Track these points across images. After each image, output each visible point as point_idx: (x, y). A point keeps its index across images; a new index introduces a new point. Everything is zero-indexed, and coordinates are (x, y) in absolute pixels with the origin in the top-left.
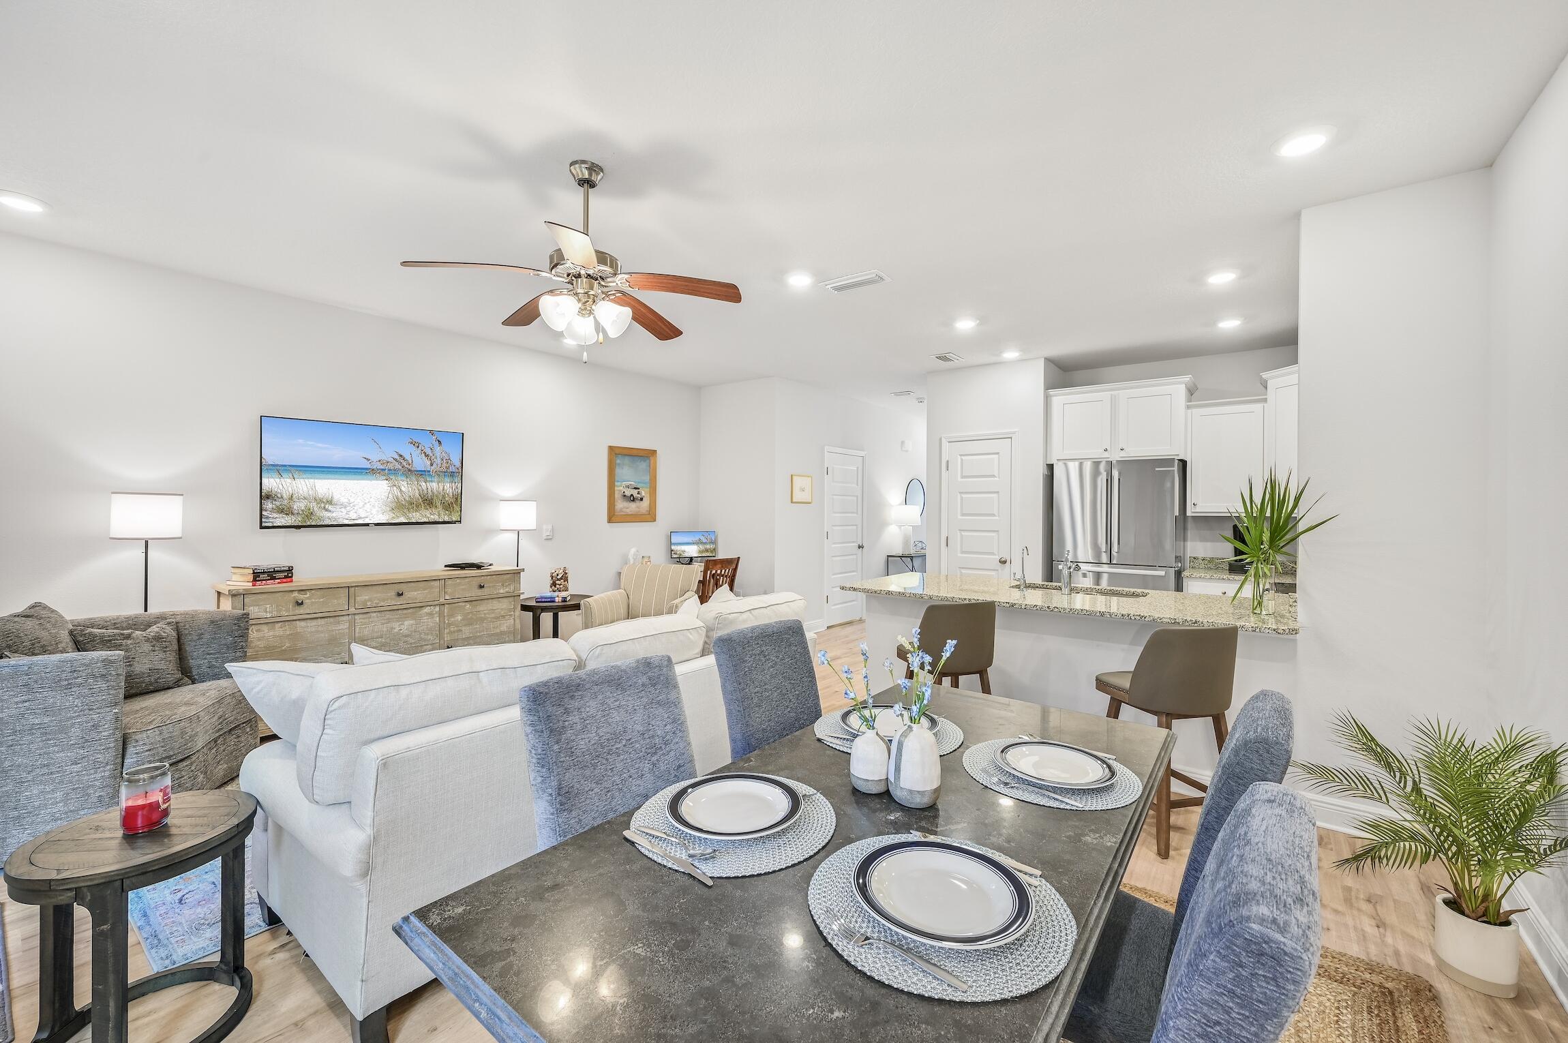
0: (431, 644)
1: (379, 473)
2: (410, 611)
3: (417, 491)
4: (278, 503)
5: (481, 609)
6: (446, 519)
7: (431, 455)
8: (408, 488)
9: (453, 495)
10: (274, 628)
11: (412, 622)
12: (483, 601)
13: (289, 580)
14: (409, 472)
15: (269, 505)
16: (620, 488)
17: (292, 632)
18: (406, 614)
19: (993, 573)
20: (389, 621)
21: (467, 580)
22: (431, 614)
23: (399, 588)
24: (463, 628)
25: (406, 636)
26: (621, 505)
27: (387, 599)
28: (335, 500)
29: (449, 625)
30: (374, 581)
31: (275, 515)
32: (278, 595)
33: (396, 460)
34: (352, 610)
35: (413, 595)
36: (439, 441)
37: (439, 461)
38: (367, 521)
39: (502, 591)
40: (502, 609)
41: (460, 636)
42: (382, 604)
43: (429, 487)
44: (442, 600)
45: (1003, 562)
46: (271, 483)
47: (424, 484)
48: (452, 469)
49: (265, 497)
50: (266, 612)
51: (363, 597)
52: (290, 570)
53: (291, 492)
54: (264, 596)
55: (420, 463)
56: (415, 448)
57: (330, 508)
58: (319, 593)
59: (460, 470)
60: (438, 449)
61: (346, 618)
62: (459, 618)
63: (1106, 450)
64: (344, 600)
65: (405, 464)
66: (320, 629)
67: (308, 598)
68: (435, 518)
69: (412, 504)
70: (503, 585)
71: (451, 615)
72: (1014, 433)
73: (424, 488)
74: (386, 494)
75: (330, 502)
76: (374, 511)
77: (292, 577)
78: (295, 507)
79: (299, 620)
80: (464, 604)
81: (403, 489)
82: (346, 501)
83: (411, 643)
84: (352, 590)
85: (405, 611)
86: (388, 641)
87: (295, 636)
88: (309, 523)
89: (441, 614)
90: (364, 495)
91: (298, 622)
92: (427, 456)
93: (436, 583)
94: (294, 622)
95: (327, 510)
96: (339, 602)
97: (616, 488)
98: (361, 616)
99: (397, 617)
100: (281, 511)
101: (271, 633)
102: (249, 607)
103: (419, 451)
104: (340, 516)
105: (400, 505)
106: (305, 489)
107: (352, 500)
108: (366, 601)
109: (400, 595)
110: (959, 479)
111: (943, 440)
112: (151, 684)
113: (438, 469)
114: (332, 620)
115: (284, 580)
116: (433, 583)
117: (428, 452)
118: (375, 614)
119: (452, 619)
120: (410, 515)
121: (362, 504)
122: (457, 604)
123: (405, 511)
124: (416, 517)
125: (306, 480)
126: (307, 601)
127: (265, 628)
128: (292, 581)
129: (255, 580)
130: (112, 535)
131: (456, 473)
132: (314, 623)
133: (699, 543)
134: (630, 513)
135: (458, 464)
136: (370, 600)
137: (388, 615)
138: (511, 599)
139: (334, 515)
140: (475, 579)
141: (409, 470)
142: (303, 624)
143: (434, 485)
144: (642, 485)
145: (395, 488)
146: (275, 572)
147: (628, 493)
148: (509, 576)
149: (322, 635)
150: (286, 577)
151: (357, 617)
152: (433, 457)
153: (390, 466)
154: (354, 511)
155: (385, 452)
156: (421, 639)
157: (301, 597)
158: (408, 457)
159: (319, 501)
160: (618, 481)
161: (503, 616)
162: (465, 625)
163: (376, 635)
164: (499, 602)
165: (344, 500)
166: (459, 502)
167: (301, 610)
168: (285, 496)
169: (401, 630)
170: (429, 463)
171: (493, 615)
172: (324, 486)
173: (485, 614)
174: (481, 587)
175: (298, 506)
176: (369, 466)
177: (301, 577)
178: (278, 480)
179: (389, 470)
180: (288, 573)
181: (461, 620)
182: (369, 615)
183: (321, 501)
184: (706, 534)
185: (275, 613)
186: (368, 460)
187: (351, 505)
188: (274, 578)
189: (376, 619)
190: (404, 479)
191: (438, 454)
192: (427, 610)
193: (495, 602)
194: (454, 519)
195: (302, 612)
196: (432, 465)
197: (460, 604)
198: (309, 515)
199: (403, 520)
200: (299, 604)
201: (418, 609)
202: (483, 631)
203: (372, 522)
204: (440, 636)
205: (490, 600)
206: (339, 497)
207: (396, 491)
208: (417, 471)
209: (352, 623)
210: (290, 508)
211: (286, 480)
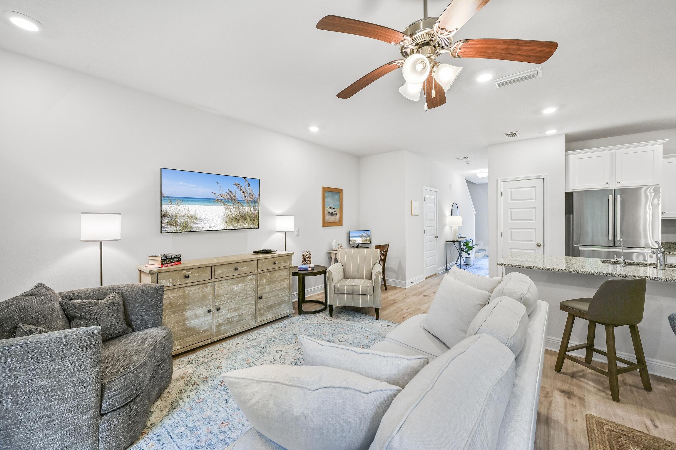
0: (251, 297)
1: (220, 201)
2: (241, 278)
3: (238, 212)
4: (170, 219)
5: (275, 275)
6: (252, 227)
7: (245, 191)
8: (234, 210)
9: (255, 214)
10: (173, 293)
11: (242, 285)
12: (275, 271)
13: (179, 262)
14: (235, 201)
15: (165, 220)
16: (327, 209)
17: (183, 294)
18: (239, 280)
19: (532, 251)
20: (231, 284)
21: (268, 260)
22: (251, 280)
23: (235, 266)
24: (267, 287)
25: (240, 293)
26: (328, 217)
27: (230, 272)
28: (198, 217)
29: (260, 285)
30: (224, 262)
31: (168, 226)
32: (175, 272)
33: (228, 194)
34: (213, 279)
35: (243, 269)
36: (249, 184)
37: (248, 195)
38: (214, 229)
39: (284, 265)
40: (284, 275)
41: (265, 291)
42: (228, 275)
43: (244, 209)
44: (256, 272)
45: (539, 245)
46: (167, 207)
47: (241, 207)
48: (255, 199)
49: (163, 215)
50: (169, 283)
51: (219, 271)
52: (179, 257)
53: (176, 213)
54: (168, 273)
55: (240, 196)
56: (236, 187)
57: (196, 221)
58: (197, 270)
59: (258, 200)
60: (248, 188)
61: (210, 284)
62: (265, 281)
63: (607, 183)
64: (209, 274)
65: (232, 196)
66: (197, 291)
67: (191, 274)
68: (246, 226)
69: (236, 218)
70: (284, 262)
71: (261, 280)
72: (546, 175)
73: (242, 210)
74: (223, 213)
75: (196, 218)
76: (218, 223)
77: (180, 261)
78: (179, 221)
79: (187, 287)
80: (267, 273)
81: (232, 210)
82: (204, 217)
83: (242, 297)
84: (213, 268)
85: (239, 279)
86: (231, 296)
87: (185, 296)
88: (185, 231)
89: (256, 280)
90: (213, 214)
91: (186, 288)
92: (243, 192)
93: (253, 262)
94: (184, 288)
95: (194, 223)
96: (206, 275)
97: (326, 209)
98: (218, 283)
99: (235, 282)
100: (171, 224)
101: (172, 295)
102: (160, 280)
103: (239, 189)
104: (201, 226)
105: (230, 219)
106: (184, 211)
107: (207, 217)
108: (220, 274)
109: (236, 269)
110: (509, 201)
111: (499, 181)
112: (110, 334)
113: (248, 199)
114: (203, 285)
115: (177, 263)
116: (252, 262)
117: (244, 190)
118: (224, 281)
119: (261, 282)
120: (235, 225)
121: (212, 219)
122: (263, 274)
123: (232, 222)
124: (237, 225)
125: (184, 206)
126: (191, 275)
127: (169, 292)
128: (180, 263)
129: (162, 264)
130: (82, 239)
131: (256, 202)
132: (194, 288)
133: (362, 236)
134: (331, 222)
135: (257, 197)
136: (222, 273)
137: (231, 281)
138: (288, 269)
139: (198, 225)
140: (272, 259)
141: (235, 200)
142: (188, 289)
143: (246, 208)
144: (337, 207)
145: (228, 210)
146: (172, 258)
147: (331, 211)
148: (287, 257)
149: (198, 295)
150: (178, 261)
151: (216, 283)
152: (246, 193)
153: (225, 198)
154: (208, 223)
155: (222, 190)
156: (247, 294)
157: (187, 273)
158: (234, 193)
160: (326, 205)
161: (285, 279)
162: (267, 285)
163: (225, 293)
164: (283, 271)
165: (203, 217)
166: (258, 217)
167: (188, 281)
168: (173, 215)
169: (237, 289)
170: (244, 196)
171: (280, 279)
172: (193, 209)
173: (276, 278)
174: (274, 263)
175: (180, 221)
176: (215, 198)
177: (186, 262)
178: (170, 206)
179: (225, 200)
180: (178, 259)
181: (265, 282)
182: (221, 282)
183: (192, 218)
184: (366, 232)
185: (174, 284)
186: (215, 194)
187: (207, 219)
188: (171, 262)
189: (225, 284)
190: (232, 205)
191: (248, 191)
192: (249, 277)
193: (281, 271)
194: (255, 227)
195: (188, 282)
196: (245, 197)
197: (265, 273)
198: (187, 225)
199: (231, 228)
200: (187, 277)
201: (245, 277)
202: (276, 288)
203: (216, 229)
204: (256, 292)
205: (279, 271)
206: (201, 215)
207: (228, 212)
208: (238, 200)
209: (213, 287)
210: (176, 222)
211: (175, 206)
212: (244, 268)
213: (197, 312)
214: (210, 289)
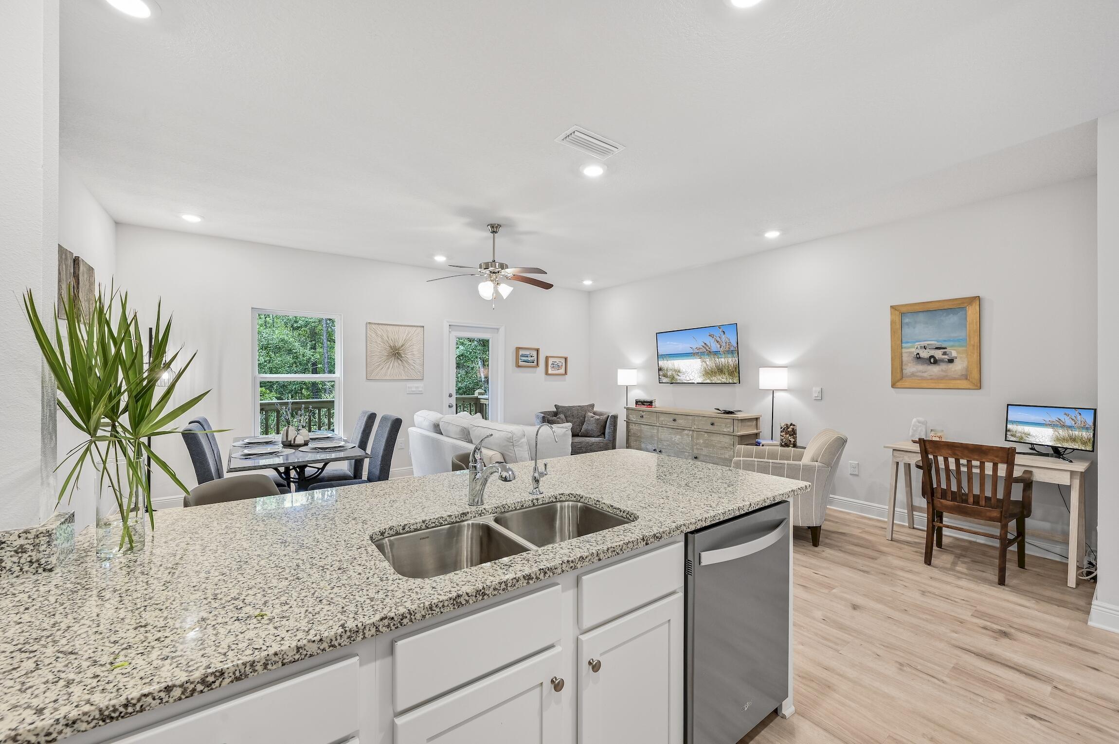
0: (688, 453)
2: (679, 430)
3: (714, 364)
4: (663, 372)
5: (713, 439)
6: (731, 381)
7: (720, 341)
8: (710, 362)
9: (734, 366)
11: (680, 437)
12: (714, 434)
13: (650, 406)
15: (661, 373)
18: (677, 432)
20: (671, 433)
21: (705, 418)
22: (687, 435)
23: (675, 417)
24: (703, 448)
25: (678, 444)
26: (911, 368)
27: (672, 422)
28: (681, 371)
29: (697, 444)
30: (666, 411)
33: (704, 347)
34: (658, 424)
36: (724, 331)
37: (724, 344)
38: (693, 381)
39: (725, 430)
40: (726, 443)
41: (702, 453)
42: (668, 424)
43: (720, 361)
44: (693, 428)
46: (661, 363)
47: (717, 359)
48: (732, 349)
49: (660, 369)
50: (634, 418)
51: (661, 418)
53: (667, 367)
54: (633, 411)
55: (715, 347)
56: (711, 338)
57: (680, 374)
58: (648, 413)
59: (737, 349)
60: (723, 337)
61: (656, 427)
62: (701, 441)
64: (655, 418)
65: (707, 348)
68: (724, 380)
69: (712, 372)
70: (726, 426)
71: (697, 439)
73: (718, 362)
74: (700, 366)
75: (679, 371)
76: (696, 377)
80: (704, 433)
81: (708, 363)
82: (686, 370)
83: (680, 449)
84: (658, 414)
85: (677, 430)
86: (671, 444)
87: (641, 431)
88: (673, 382)
89: (693, 436)
90: (692, 368)
92: (718, 342)
93: (691, 418)
94: (641, 425)
95: (678, 375)
99: (674, 432)
100: (664, 376)
103: (714, 340)
104: (682, 378)
105: (708, 373)
106: (671, 365)
107: (688, 370)
108: (663, 421)
109: (674, 420)
113: (724, 349)
114: (651, 427)
116: (689, 417)
117: (719, 339)
118: (665, 428)
119: (698, 441)
120: (712, 378)
121: (691, 372)
122: (700, 433)
123: (709, 376)
124: (715, 379)
126: (644, 416)
127: (633, 425)
129: (636, 404)
130: (619, 384)
131: (734, 351)
132: (646, 427)
134: (935, 378)
135: (735, 345)
137: (670, 430)
138: (732, 437)
140: (710, 419)
141: (710, 352)
142: (643, 426)
143: (723, 360)
144: (951, 343)
145: (704, 363)
146: (645, 402)
147: (925, 354)
149: (649, 433)
150: (649, 405)
151: (660, 428)
153: (702, 350)
154: (688, 376)
156: (683, 448)
157: (642, 414)
158: (709, 345)
159: (675, 371)
161: (727, 448)
163: (666, 439)
164: (724, 437)
165: (684, 370)
166: (737, 370)
168: (665, 369)
170: (719, 346)
171: (720, 445)
172: (676, 363)
173: (715, 443)
174: (712, 424)
175: (669, 373)
176: (693, 352)
179: (701, 353)
180: (650, 403)
181: (703, 443)
185: (636, 419)
186: (692, 348)
187: (687, 373)
188: (644, 405)
189: (666, 431)
190: (708, 357)
191: (724, 340)
192: (686, 432)
193: (721, 436)
194: (735, 382)
195: (642, 421)
196: (721, 347)
197: (702, 433)
198: (673, 378)
199: (708, 381)
200: (642, 417)
201: (683, 431)
202: (714, 454)
203: (695, 382)
204: (692, 449)
205: (719, 435)
206: (683, 369)
207: (704, 365)
208: (713, 352)
209: (658, 430)
210: (667, 374)
211: (666, 361)
212: (681, 421)
213: (648, 447)
214: (656, 431)
